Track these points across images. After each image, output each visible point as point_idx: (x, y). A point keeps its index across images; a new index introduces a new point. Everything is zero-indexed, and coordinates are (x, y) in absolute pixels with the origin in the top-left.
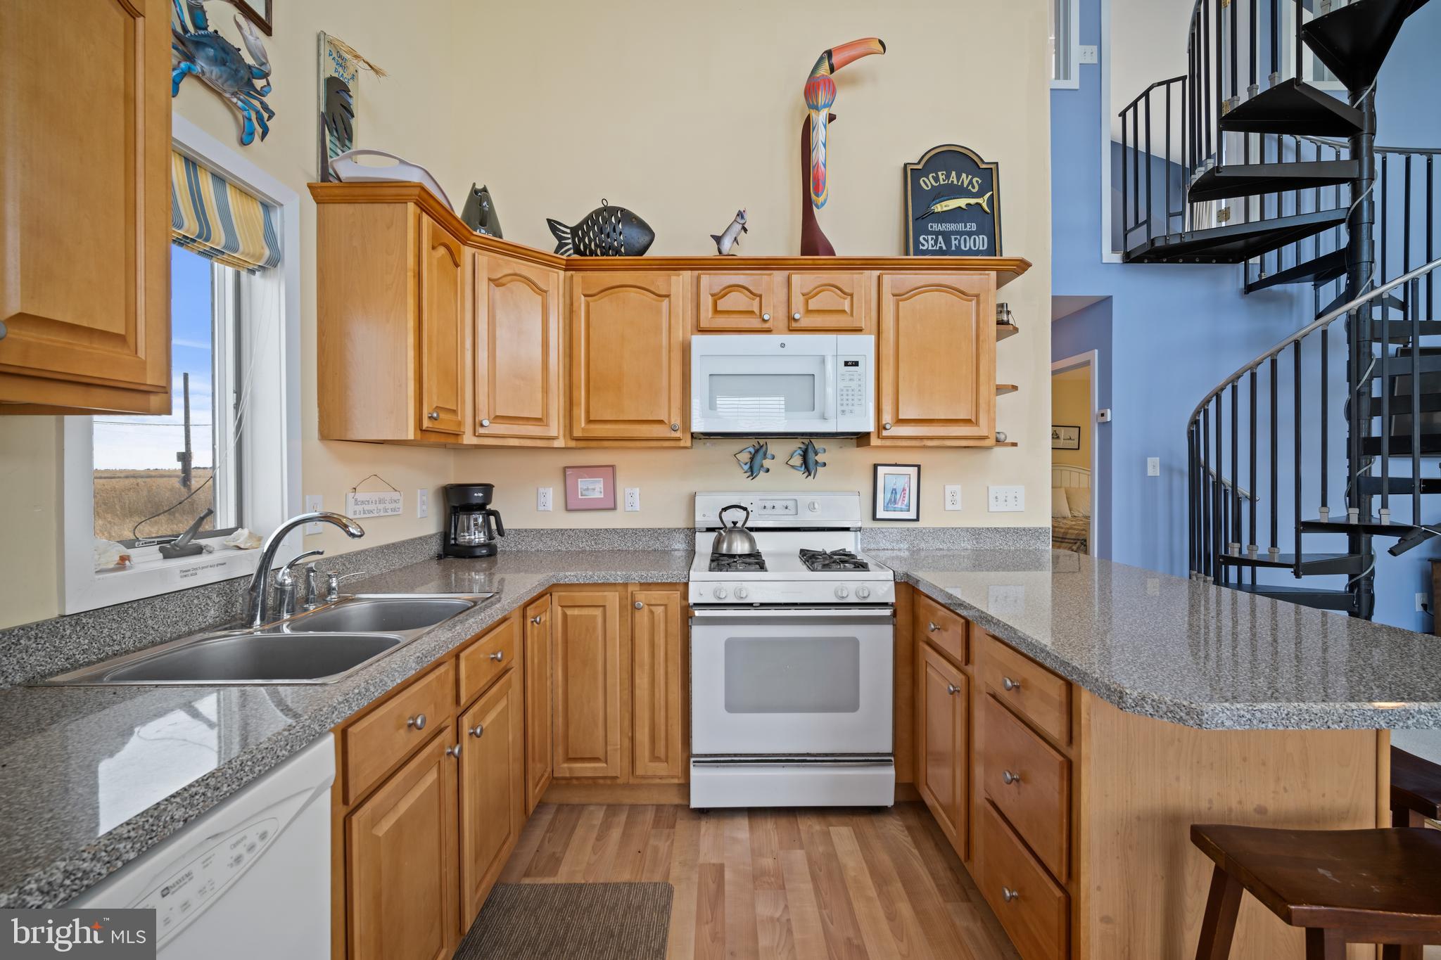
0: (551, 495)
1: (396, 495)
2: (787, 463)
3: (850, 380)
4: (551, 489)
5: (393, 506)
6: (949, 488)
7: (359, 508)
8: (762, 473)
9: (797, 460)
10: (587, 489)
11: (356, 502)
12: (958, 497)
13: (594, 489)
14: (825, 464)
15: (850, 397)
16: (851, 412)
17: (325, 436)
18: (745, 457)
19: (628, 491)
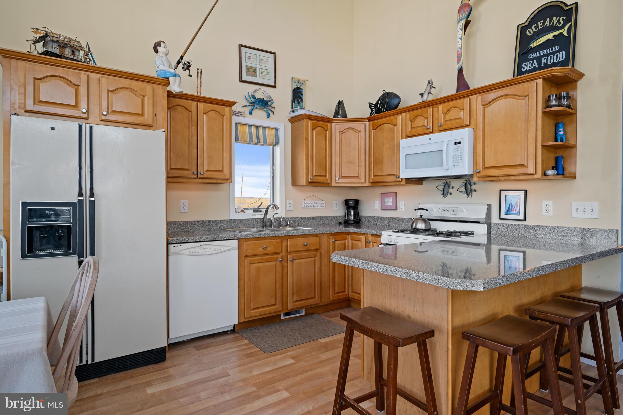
0: (377, 204)
1: (322, 202)
2: (457, 190)
3: (457, 151)
4: (378, 201)
5: (321, 205)
6: (545, 203)
7: (305, 205)
8: (449, 195)
9: (463, 189)
10: (387, 202)
11: (305, 203)
12: (551, 209)
13: (389, 202)
14: (475, 191)
15: (457, 159)
16: (458, 165)
17: (293, 185)
18: (441, 188)
19: (401, 202)
